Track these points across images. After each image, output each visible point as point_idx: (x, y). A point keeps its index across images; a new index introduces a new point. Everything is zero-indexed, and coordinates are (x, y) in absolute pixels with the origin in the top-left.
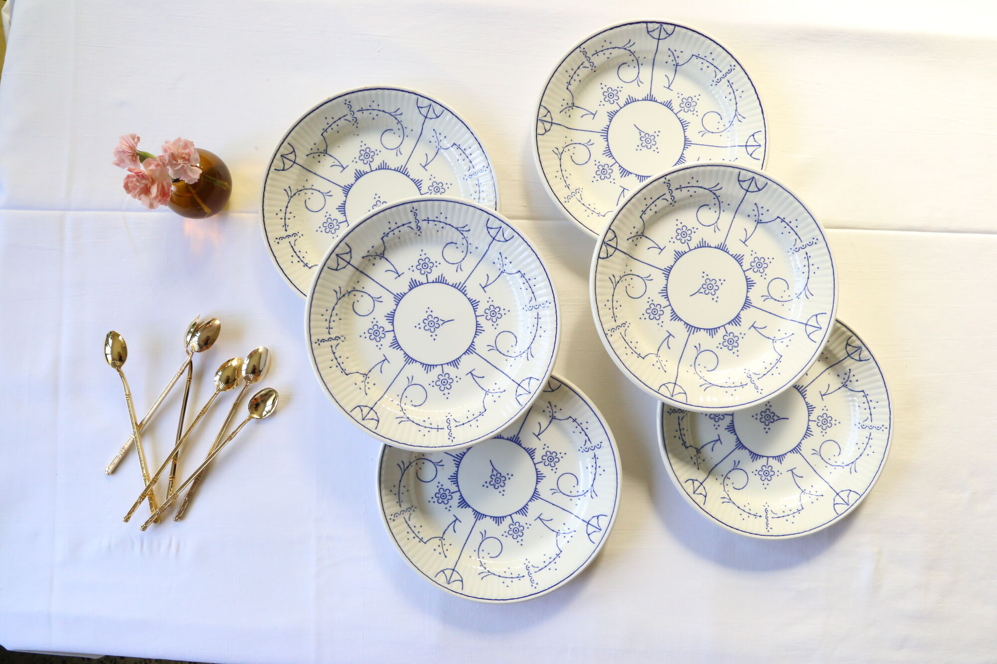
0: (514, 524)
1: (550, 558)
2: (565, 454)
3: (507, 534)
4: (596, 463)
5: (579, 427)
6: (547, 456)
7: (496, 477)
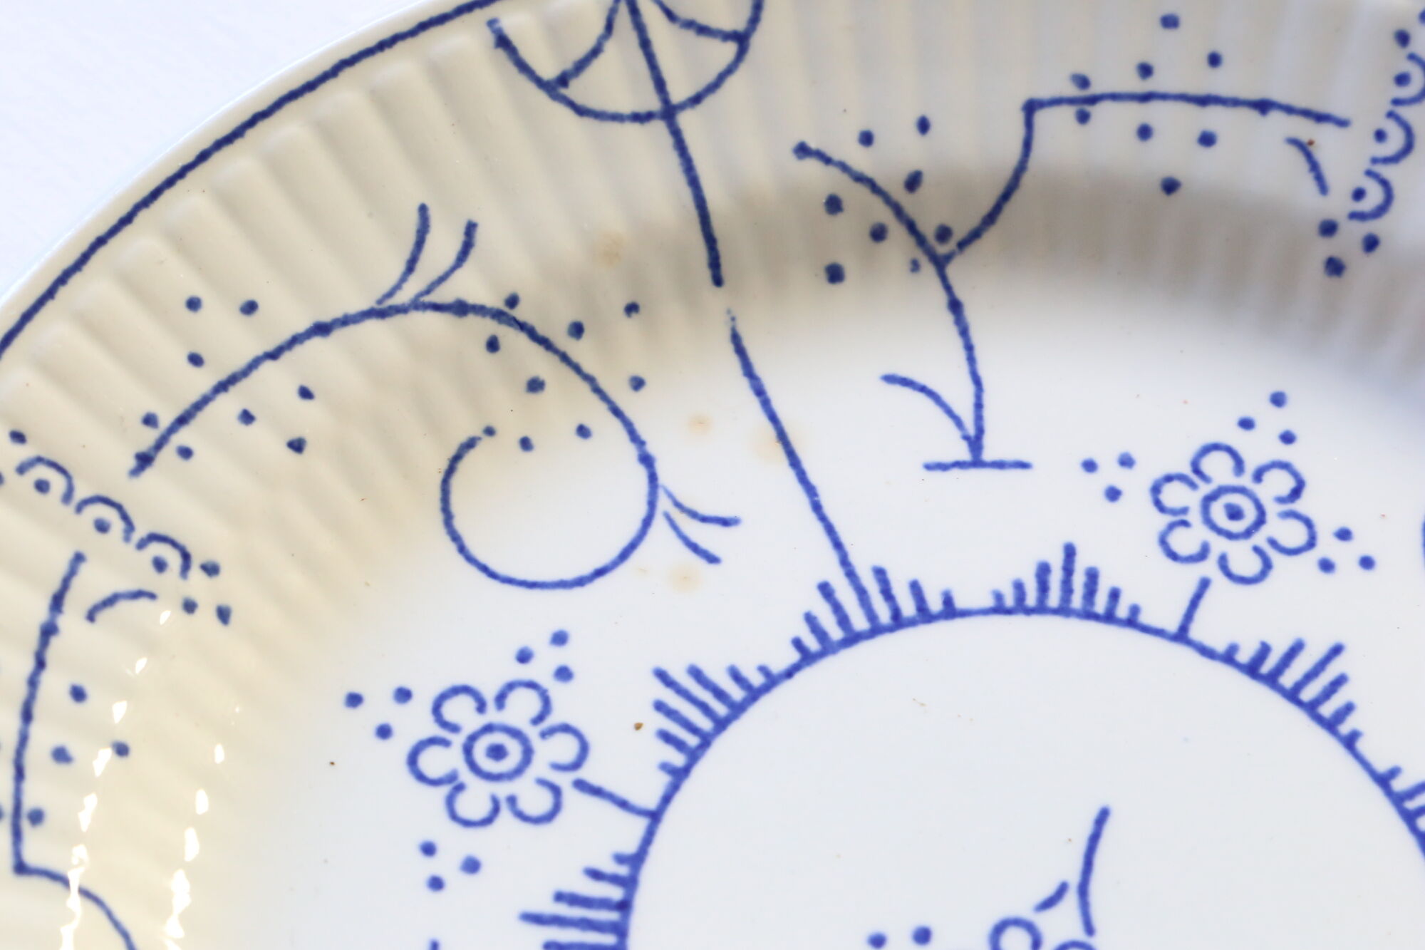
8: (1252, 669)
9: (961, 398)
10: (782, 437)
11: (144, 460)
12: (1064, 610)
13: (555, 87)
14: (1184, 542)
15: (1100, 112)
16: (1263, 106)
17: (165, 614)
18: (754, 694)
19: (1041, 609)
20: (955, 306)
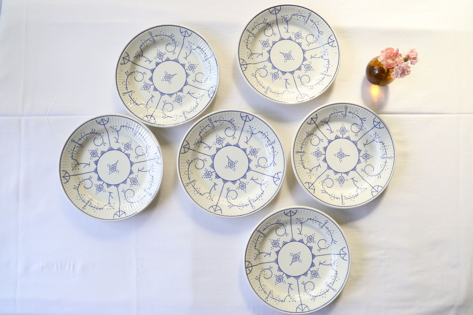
0: (241, 183)
1: (259, 195)
2: (260, 149)
3: (238, 188)
4: (273, 150)
5: (264, 135)
6: (252, 151)
7: (230, 163)
8: (226, 146)
9: (207, 146)
10: (204, 154)
11: (189, 180)
12: (219, 150)
13: (185, 152)
14: (219, 144)
15: (202, 132)
16: (206, 126)
17: (196, 183)
18: (213, 164)
19: (218, 151)
20: (203, 143)
